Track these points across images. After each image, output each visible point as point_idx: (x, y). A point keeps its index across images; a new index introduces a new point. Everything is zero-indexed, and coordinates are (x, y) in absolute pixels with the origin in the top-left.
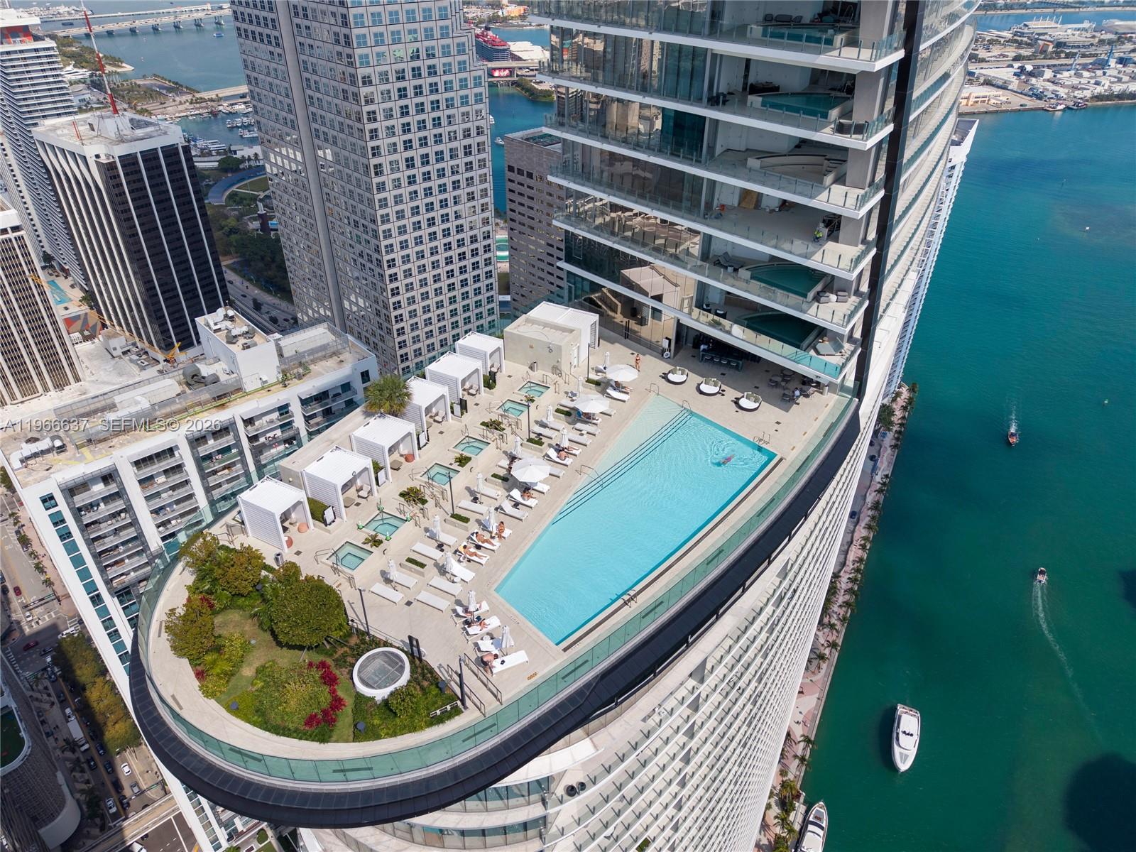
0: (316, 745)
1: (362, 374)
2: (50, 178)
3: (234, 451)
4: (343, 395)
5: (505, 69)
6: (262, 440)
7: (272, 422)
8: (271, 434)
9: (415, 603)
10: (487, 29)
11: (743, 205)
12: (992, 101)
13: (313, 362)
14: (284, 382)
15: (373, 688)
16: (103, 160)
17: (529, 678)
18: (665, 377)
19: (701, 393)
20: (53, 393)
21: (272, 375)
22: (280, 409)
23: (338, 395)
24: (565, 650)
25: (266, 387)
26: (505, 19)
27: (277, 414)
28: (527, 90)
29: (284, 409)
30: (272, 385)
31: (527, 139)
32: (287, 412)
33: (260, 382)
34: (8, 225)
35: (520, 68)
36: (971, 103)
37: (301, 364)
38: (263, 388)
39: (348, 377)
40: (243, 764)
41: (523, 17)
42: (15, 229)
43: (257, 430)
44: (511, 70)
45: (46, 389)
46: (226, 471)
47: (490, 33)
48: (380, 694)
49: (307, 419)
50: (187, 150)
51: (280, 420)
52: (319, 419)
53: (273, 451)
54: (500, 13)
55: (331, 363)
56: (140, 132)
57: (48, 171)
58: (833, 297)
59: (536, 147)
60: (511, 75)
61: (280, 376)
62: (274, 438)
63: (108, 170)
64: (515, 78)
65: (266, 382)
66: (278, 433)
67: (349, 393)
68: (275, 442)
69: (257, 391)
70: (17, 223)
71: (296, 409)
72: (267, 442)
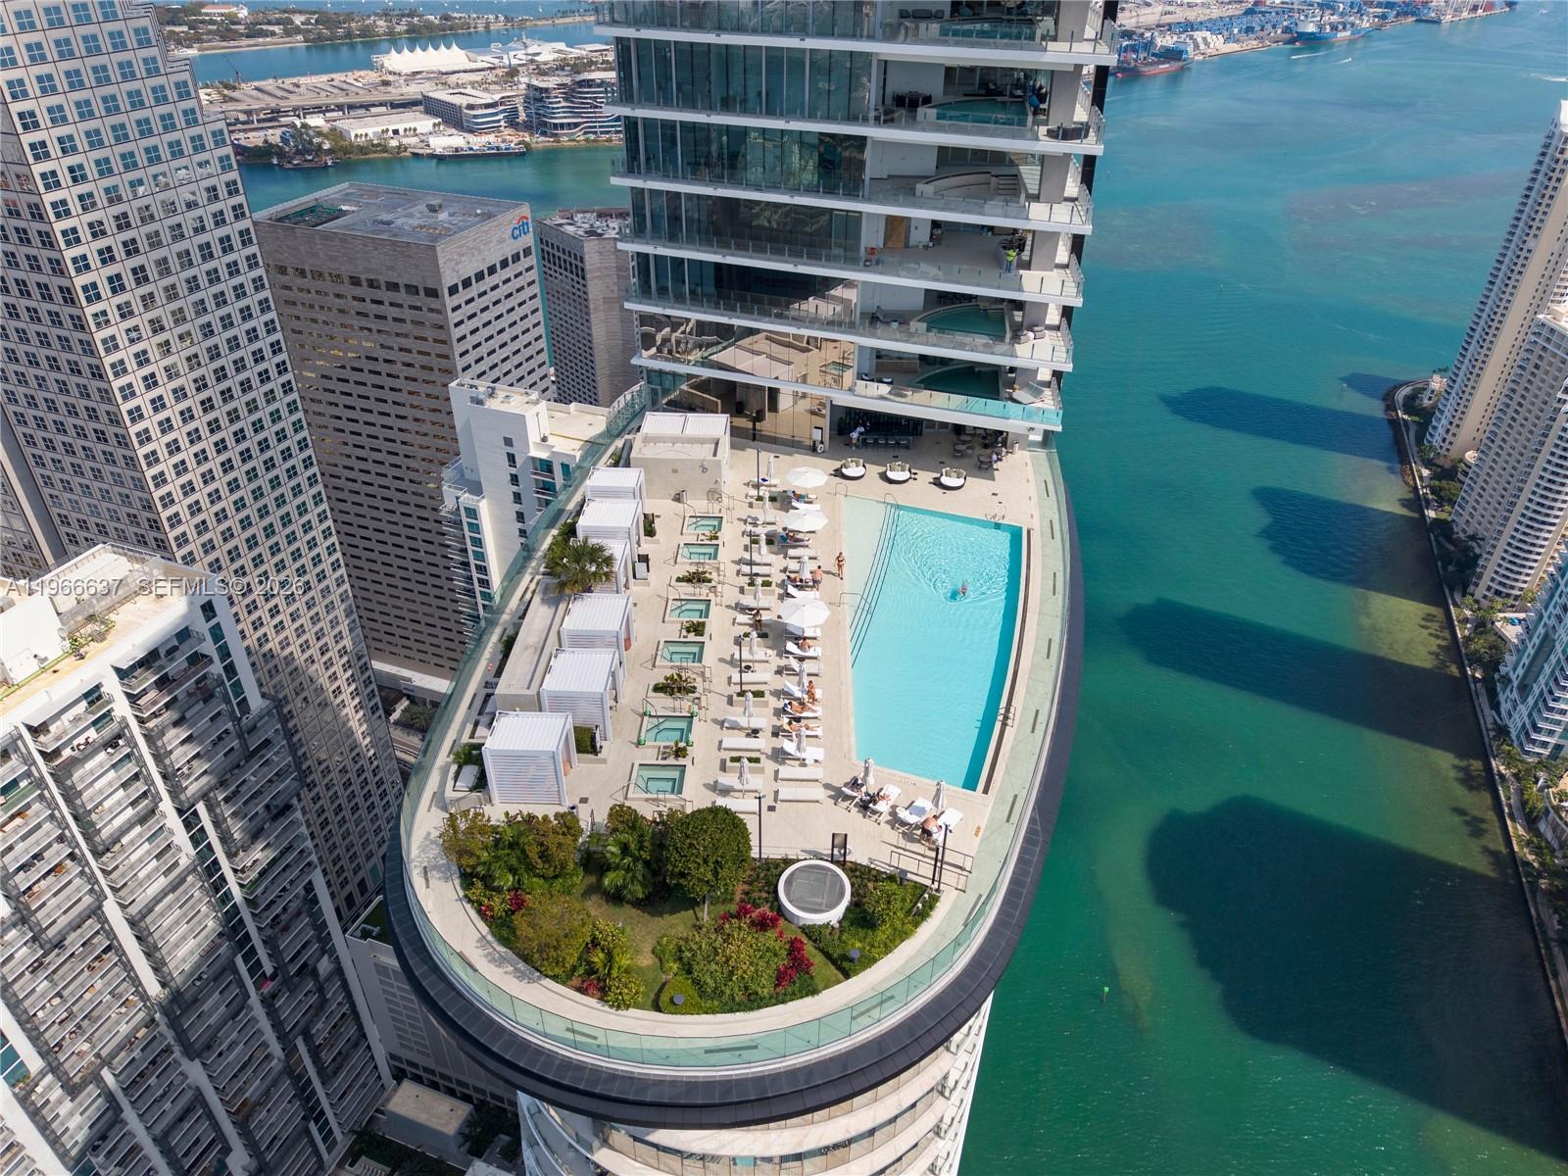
0: (809, 1000)
1: (203, 607)
3: (23, 784)
4: (184, 647)
6: (67, 753)
7: (77, 719)
8: (81, 740)
9: (778, 806)
11: (890, 244)
13: (111, 609)
14: (77, 651)
15: (821, 911)
17: (976, 834)
18: (838, 473)
19: (891, 482)
21: (54, 646)
22: (86, 696)
23: (175, 649)
24: (986, 791)
25: (47, 667)
27: (84, 704)
29: (94, 696)
30: (58, 661)
31: (279, 220)
32: (99, 698)
33: (36, 661)
37: (91, 618)
38: (43, 670)
39: (185, 617)
40: (738, 1060)
43: (58, 739)
46: (18, 821)
48: (834, 916)
49: (133, 699)
51: (93, 713)
52: (152, 694)
53: (90, 765)
55: (143, 602)
58: (1031, 335)
59: (301, 230)
61: (67, 643)
62: (87, 743)
65: (46, 659)
66: (92, 734)
67: (190, 641)
68: (90, 750)
69: (34, 677)
71: (113, 687)
72: (76, 753)
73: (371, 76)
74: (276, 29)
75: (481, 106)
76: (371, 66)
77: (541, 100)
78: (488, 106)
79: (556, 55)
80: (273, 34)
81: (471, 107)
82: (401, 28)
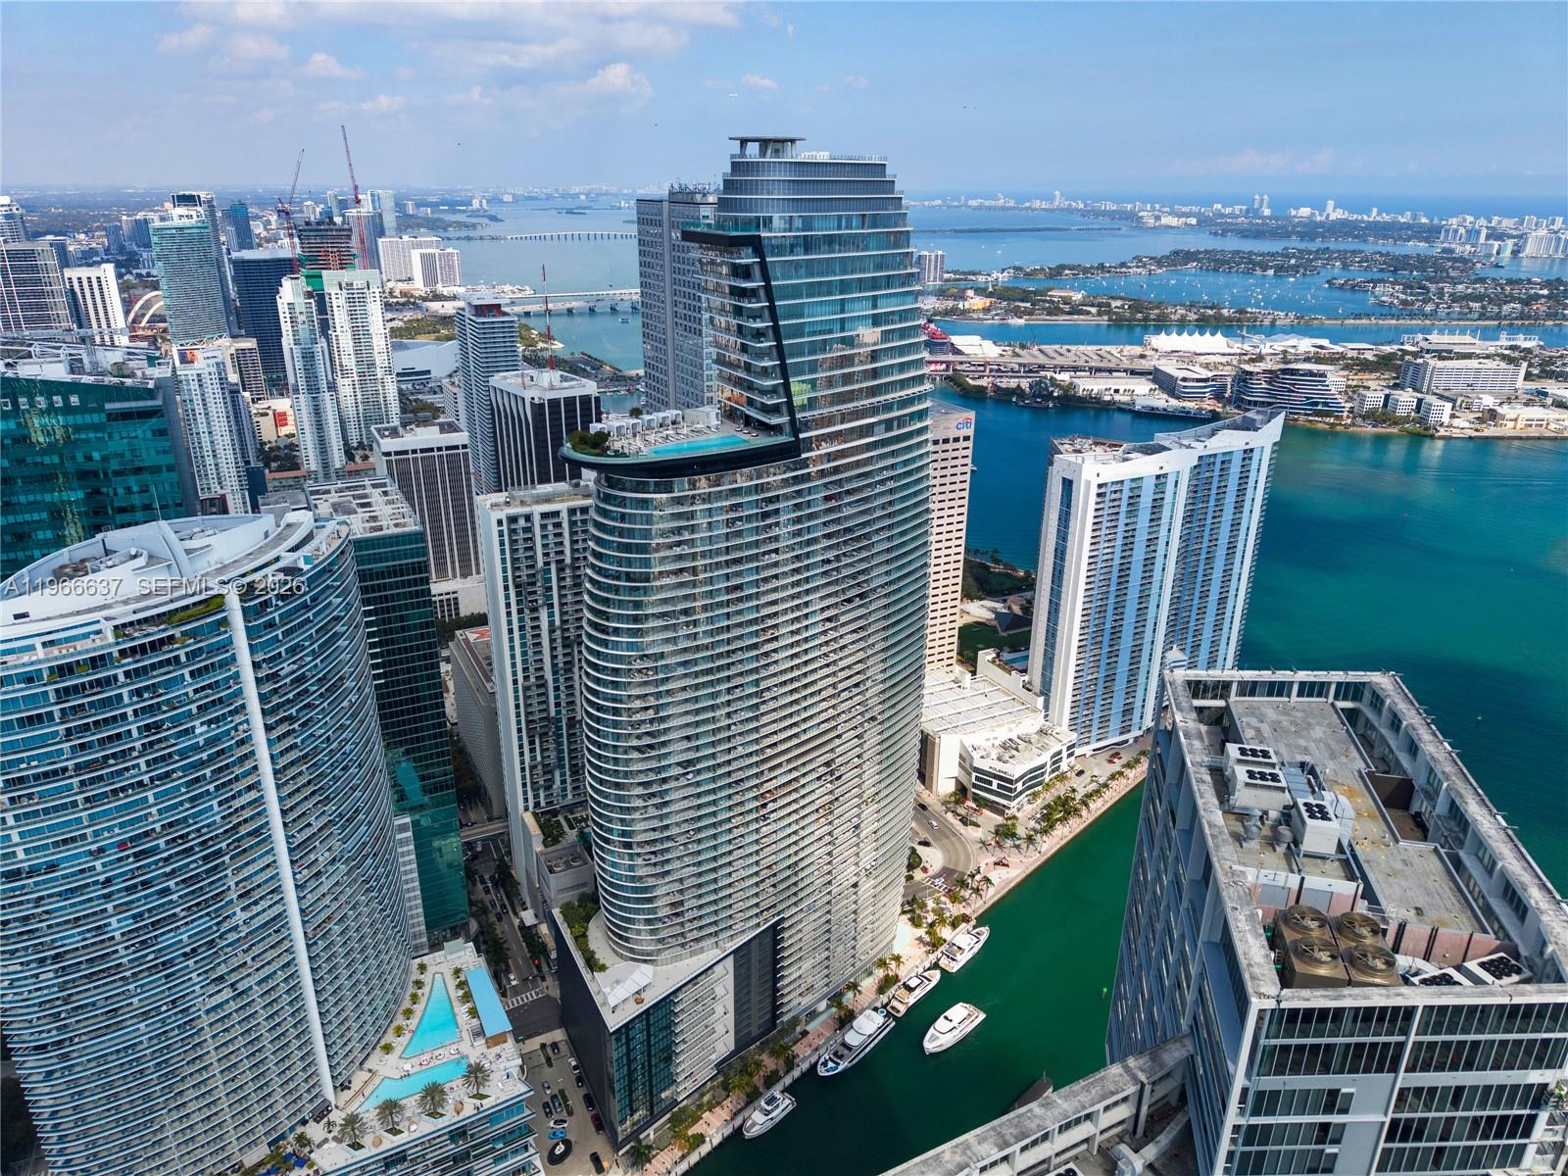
2: (493, 414)
5: (942, 363)
10: (930, 321)
12: (1552, 426)
16: (536, 401)
20: (458, 579)
26: (964, 312)
28: (959, 385)
34: (460, 443)
35: (961, 363)
36: (1519, 426)
41: (986, 310)
42: (465, 447)
44: (948, 363)
45: (454, 576)
47: (932, 326)
50: (597, 399)
54: (961, 306)
56: (566, 384)
57: (492, 409)
60: (947, 370)
63: (538, 409)
64: (951, 372)
70: (466, 442)
73: (1137, 350)
74: (1094, 310)
75: (1193, 380)
76: (1141, 343)
77: (1244, 381)
78: (1198, 380)
79: (1313, 349)
80: (1089, 313)
81: (1185, 380)
82: (1192, 316)
